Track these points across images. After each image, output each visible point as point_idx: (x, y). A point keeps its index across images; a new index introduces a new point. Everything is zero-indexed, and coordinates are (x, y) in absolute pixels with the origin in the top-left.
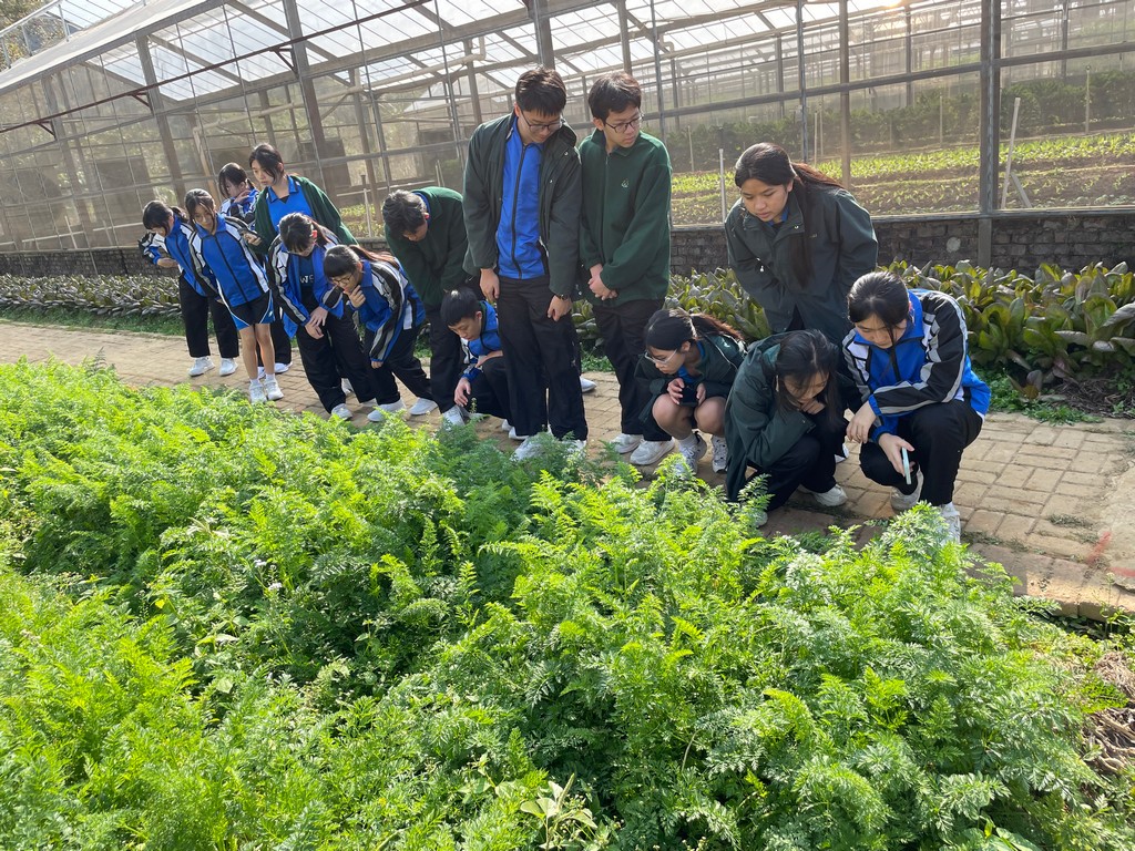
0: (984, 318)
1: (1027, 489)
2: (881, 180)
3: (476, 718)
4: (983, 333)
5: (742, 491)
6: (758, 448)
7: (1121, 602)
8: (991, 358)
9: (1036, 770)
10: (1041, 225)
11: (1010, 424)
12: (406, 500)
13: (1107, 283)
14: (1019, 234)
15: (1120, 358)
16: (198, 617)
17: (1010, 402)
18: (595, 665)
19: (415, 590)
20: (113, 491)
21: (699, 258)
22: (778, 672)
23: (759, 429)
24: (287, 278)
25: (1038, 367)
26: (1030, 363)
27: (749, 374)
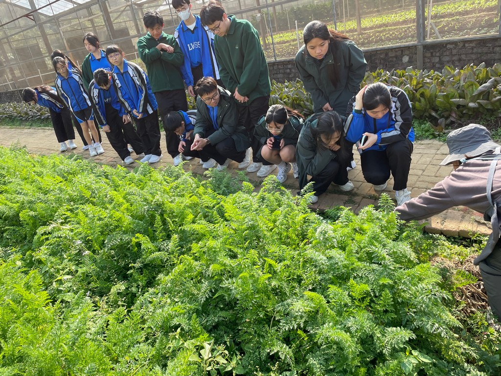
0: (418, 95)
1: (437, 177)
2: (375, 28)
3: (176, 311)
4: (417, 103)
5: (302, 190)
6: (311, 168)
7: (478, 229)
8: (422, 114)
9: (430, 323)
10: (446, 46)
11: (430, 145)
12: (147, 206)
13: (475, 74)
14: (436, 52)
15: (481, 110)
16: (58, 266)
17: (430, 134)
18: (226, 285)
19: (153, 248)
20: (22, 207)
21: (289, 74)
22: (315, 278)
23: (311, 159)
24: (99, 101)
25: (443, 117)
26: (439, 115)
27: (305, 133)
